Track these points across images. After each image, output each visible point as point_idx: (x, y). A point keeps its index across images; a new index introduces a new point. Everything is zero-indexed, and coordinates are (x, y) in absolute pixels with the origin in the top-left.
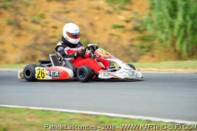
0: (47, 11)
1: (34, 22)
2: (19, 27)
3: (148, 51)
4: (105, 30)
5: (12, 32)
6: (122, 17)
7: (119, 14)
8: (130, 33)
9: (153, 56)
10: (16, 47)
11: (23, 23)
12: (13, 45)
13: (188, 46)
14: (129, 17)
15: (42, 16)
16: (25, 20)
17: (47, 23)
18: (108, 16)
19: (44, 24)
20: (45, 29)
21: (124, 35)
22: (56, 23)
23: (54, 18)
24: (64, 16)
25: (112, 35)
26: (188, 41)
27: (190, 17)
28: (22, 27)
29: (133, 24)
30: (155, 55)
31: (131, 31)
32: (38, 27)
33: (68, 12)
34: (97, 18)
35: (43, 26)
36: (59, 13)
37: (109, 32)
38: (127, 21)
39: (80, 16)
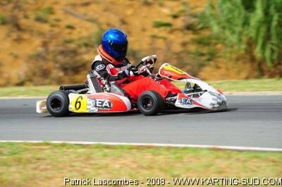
0: (56, 3)
1: (39, 20)
2: (18, 27)
3: (209, 60)
4: (144, 30)
5: (8, 36)
6: (166, 11)
7: (162, 5)
8: (180, 34)
9: (218, 68)
10: (16, 57)
11: (23, 22)
12: (11, 54)
13: (273, 51)
14: (176, 10)
15: (51, 11)
16: (26, 17)
17: (58, 20)
18: (145, 9)
19: (55, 23)
20: (56, 30)
21: (172, 37)
22: (72, 20)
23: (67, 12)
24: (82, 10)
25: (154, 37)
26: (272, 44)
27: (276, 8)
28: (22, 27)
29: (184, 21)
30: (221, 65)
31: (181, 30)
32: (46, 27)
33: (87, 4)
34: (129, 12)
35: (53, 26)
36: (74, 5)
37: (149, 33)
38: (175, 17)
39: (106, 10)
